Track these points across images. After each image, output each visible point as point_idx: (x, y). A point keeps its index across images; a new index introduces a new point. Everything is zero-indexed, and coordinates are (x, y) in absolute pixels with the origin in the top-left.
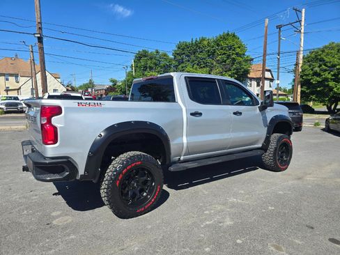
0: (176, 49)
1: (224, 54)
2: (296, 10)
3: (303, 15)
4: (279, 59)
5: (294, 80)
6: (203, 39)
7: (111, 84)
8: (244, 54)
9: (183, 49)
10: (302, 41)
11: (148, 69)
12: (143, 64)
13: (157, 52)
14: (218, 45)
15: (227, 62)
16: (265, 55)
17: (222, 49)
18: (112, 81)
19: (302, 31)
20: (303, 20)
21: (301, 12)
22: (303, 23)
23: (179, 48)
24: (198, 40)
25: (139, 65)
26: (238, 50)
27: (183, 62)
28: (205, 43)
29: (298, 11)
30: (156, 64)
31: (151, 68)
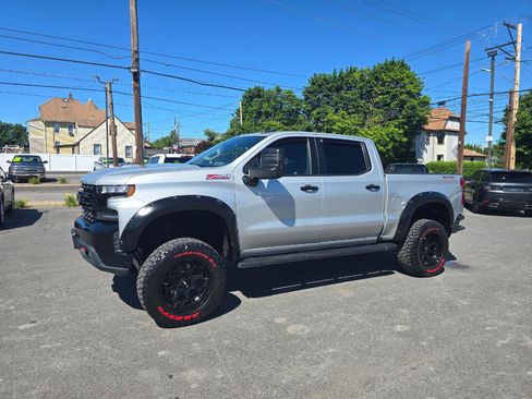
0: (309, 85)
1: (388, 93)
2: (508, 26)
3: (520, 33)
4: (491, 103)
5: (504, 136)
6: (352, 71)
7: (206, 138)
8: (419, 94)
9: (320, 86)
10: (518, 73)
11: (263, 117)
12: (255, 108)
13: (279, 90)
14: (377, 79)
15: (392, 106)
16: (464, 96)
17: (383, 85)
18: (208, 133)
19: (518, 58)
20: (519, 41)
21: (515, 29)
22: (519, 46)
23: (314, 84)
24: (344, 71)
25: (250, 109)
26: (410, 87)
27: (318, 106)
28: (357, 76)
29: (511, 27)
30: (276, 109)
31: (268, 115)
